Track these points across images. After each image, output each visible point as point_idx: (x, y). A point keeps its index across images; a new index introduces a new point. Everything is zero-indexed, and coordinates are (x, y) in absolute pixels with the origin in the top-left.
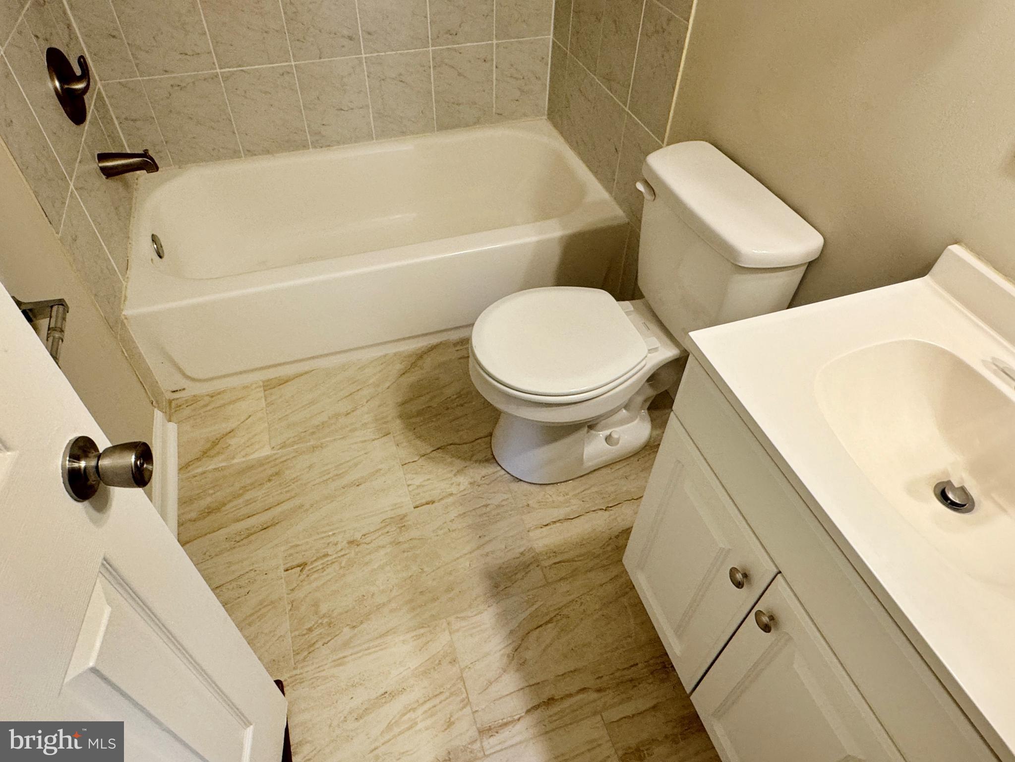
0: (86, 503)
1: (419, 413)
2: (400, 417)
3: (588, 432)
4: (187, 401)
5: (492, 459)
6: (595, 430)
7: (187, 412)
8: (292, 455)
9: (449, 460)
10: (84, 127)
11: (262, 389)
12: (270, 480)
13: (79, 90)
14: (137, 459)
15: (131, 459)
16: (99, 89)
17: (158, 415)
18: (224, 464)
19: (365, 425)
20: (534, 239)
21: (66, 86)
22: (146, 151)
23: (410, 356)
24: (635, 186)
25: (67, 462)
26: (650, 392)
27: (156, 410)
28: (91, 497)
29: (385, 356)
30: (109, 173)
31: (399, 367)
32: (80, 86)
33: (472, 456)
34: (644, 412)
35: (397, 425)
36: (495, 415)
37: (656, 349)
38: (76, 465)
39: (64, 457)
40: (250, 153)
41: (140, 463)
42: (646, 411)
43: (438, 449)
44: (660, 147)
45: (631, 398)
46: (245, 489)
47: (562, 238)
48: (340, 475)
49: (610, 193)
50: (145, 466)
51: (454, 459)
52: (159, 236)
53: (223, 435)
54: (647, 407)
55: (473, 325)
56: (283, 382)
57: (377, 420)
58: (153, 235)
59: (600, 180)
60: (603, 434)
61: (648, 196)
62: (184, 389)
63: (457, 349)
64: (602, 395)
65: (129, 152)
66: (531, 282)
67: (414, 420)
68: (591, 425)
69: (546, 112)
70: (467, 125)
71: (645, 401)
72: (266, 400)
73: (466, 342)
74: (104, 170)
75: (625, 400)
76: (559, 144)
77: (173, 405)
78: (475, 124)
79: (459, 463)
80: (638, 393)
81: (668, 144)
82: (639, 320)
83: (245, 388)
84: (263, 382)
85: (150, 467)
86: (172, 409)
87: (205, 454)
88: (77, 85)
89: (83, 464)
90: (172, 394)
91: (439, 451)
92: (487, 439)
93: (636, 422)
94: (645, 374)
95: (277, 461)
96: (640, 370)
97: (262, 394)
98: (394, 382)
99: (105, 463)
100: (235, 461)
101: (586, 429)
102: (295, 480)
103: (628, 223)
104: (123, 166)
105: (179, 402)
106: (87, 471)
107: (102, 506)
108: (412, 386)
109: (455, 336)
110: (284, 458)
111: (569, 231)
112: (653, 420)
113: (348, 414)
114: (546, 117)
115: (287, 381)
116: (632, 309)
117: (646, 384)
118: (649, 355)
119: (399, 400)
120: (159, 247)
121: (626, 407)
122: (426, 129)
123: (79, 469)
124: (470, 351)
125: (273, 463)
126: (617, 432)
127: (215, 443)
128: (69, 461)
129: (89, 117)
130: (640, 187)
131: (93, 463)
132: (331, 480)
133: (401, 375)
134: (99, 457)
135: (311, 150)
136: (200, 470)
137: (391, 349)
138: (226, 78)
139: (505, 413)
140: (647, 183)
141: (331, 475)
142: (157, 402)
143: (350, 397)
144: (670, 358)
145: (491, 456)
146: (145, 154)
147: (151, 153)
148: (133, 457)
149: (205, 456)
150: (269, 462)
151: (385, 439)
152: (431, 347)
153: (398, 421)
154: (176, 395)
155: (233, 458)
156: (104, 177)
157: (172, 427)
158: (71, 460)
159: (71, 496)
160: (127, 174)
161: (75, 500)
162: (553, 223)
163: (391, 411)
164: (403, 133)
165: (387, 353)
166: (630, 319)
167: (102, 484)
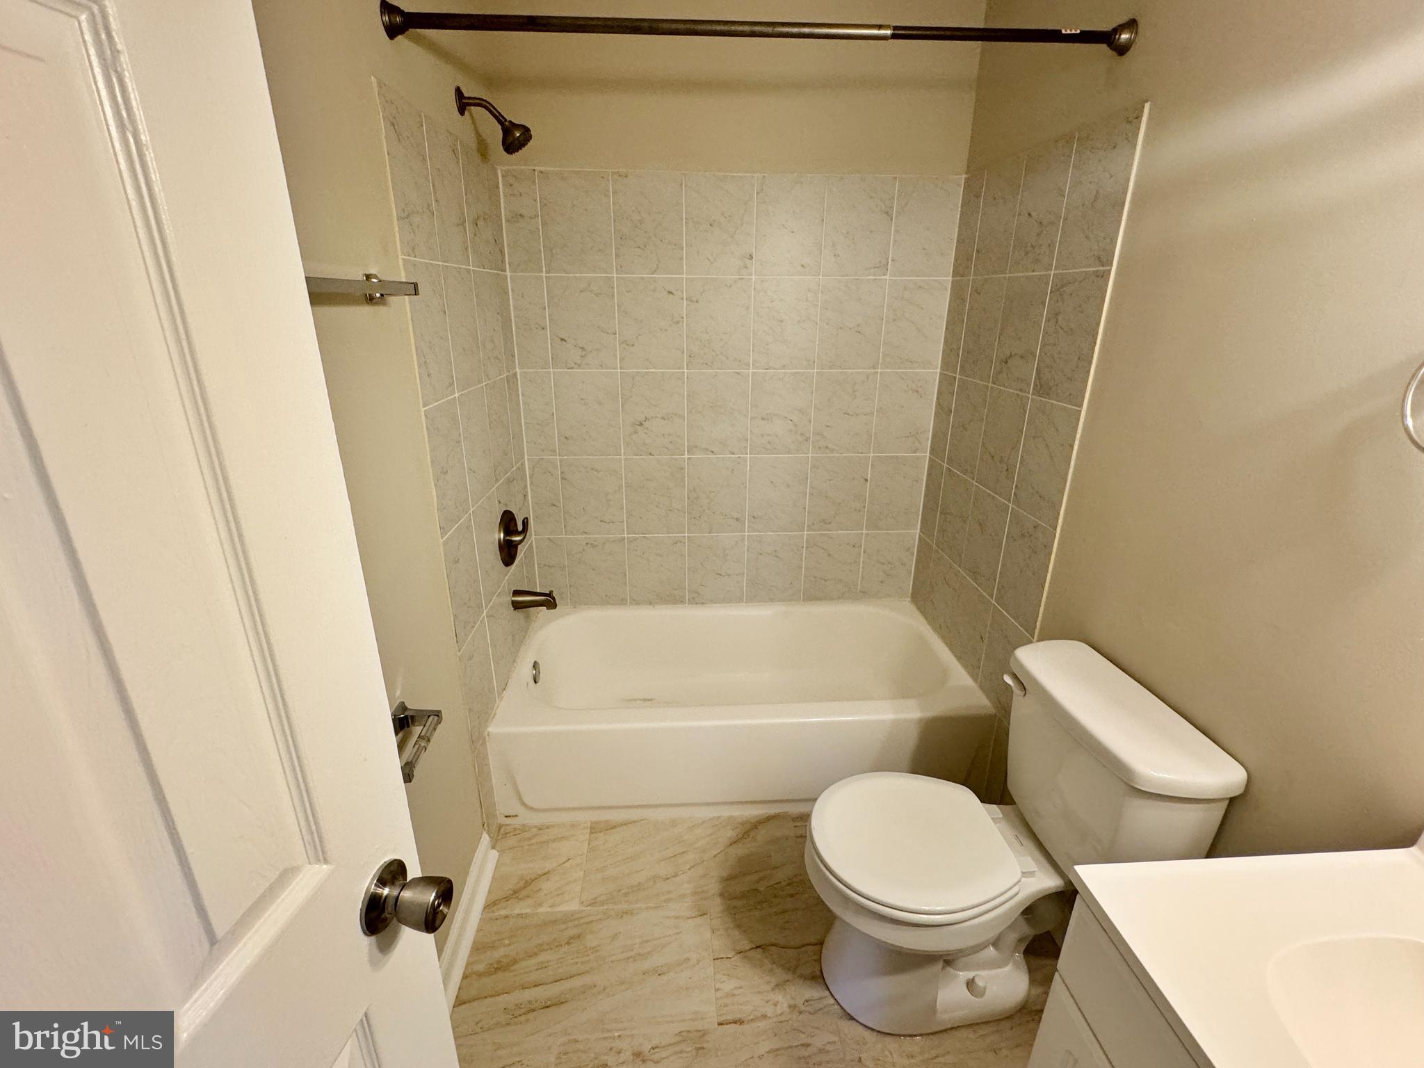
0: (373, 938)
1: (743, 896)
2: (721, 895)
3: (943, 968)
4: (515, 829)
5: (819, 978)
6: (955, 969)
7: (511, 841)
8: (598, 917)
9: (769, 966)
10: (510, 570)
11: (589, 830)
12: (568, 943)
13: (516, 541)
14: (437, 897)
15: (431, 896)
16: (532, 542)
17: (486, 838)
18: (528, 911)
19: (683, 896)
20: (889, 716)
21: (508, 538)
22: (551, 592)
23: (743, 824)
24: (1003, 679)
25: (373, 885)
26: (1027, 931)
27: (485, 832)
28: (380, 932)
29: (719, 817)
30: (517, 606)
31: (730, 833)
32: (518, 538)
33: (796, 967)
34: (1019, 956)
35: (716, 905)
36: (829, 919)
37: (1031, 874)
38: (379, 891)
39: (373, 879)
40: (636, 602)
41: (438, 903)
42: (1022, 956)
43: (757, 947)
44: (1032, 642)
45: (1001, 933)
46: (541, 948)
47: (920, 720)
48: (643, 955)
49: (975, 680)
50: (441, 907)
51: (774, 966)
52: (540, 663)
53: (538, 875)
54: (1023, 949)
55: (815, 800)
56: (612, 827)
57: (695, 893)
58: (535, 662)
59: (965, 666)
60: (964, 975)
61: (1017, 691)
62: (516, 816)
63: (795, 824)
64: (963, 922)
65: (538, 591)
66: (883, 765)
67: (735, 903)
68: (948, 960)
69: (910, 595)
70: (831, 599)
71: (1020, 940)
72: (589, 844)
73: (805, 818)
74: (513, 603)
75: (993, 934)
76: (921, 626)
77: (502, 831)
78: (839, 598)
79: (781, 975)
80: (1011, 927)
81: (1038, 641)
82: (1010, 833)
83: (573, 826)
84: (592, 823)
85: (445, 910)
86: (499, 835)
87: (515, 895)
88: (516, 537)
89: (386, 891)
90: (505, 819)
91: (758, 950)
92: (817, 948)
93: (1008, 969)
94: (1021, 903)
95: (582, 921)
96: (1012, 898)
97: (587, 836)
98: (723, 851)
99: (407, 895)
100: (541, 910)
101: (940, 964)
102: (595, 949)
103: (996, 715)
104: (532, 601)
105: (509, 829)
106: (387, 900)
107: (385, 948)
108: (740, 860)
109: (796, 809)
110: (590, 919)
111: (930, 714)
112: (1031, 971)
113: (668, 879)
114: (909, 599)
115: (615, 827)
116: (1001, 816)
117: (1021, 919)
118: (1023, 879)
119: (724, 875)
120: (537, 673)
121: (996, 943)
122: (792, 598)
123: (380, 896)
124: (808, 830)
125: (577, 922)
126: (983, 977)
127: (527, 884)
128: (375, 885)
129: (516, 562)
130: (1008, 680)
131: (395, 893)
132: (632, 960)
133: (731, 844)
134: (403, 887)
135: (687, 605)
136: (503, 912)
137: (726, 812)
138: (630, 541)
139: (841, 919)
140: (1015, 677)
141: (633, 954)
142: (488, 826)
143: (673, 859)
144: (1050, 888)
145: (818, 973)
146: (550, 595)
147: (554, 594)
148: (434, 894)
149: (514, 896)
150: (574, 920)
151: (699, 920)
152: (768, 817)
153: (718, 900)
154: (509, 821)
155: (540, 905)
156: (513, 609)
157: (494, 854)
158: (378, 884)
159: (362, 927)
160: (531, 608)
161: (364, 933)
162: (911, 703)
163: (713, 887)
164: (772, 600)
165: (719, 815)
166: (998, 828)
167: (395, 920)
